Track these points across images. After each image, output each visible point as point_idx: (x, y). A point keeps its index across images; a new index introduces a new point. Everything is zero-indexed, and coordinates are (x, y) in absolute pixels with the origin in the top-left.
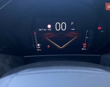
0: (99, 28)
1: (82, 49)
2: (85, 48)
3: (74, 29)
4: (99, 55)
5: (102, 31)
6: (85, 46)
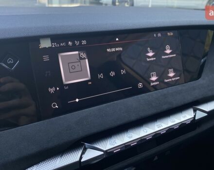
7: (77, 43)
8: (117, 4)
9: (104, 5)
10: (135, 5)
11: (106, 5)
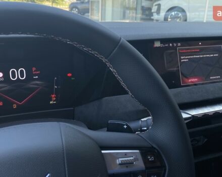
0: (69, 75)
1: (51, 102)
2: (54, 101)
3: (37, 77)
4: (72, 108)
5: (72, 79)
6: (54, 99)
7: (175, 45)
8: (169, 20)
9: (154, 21)
10: (188, 21)
11: (157, 20)
